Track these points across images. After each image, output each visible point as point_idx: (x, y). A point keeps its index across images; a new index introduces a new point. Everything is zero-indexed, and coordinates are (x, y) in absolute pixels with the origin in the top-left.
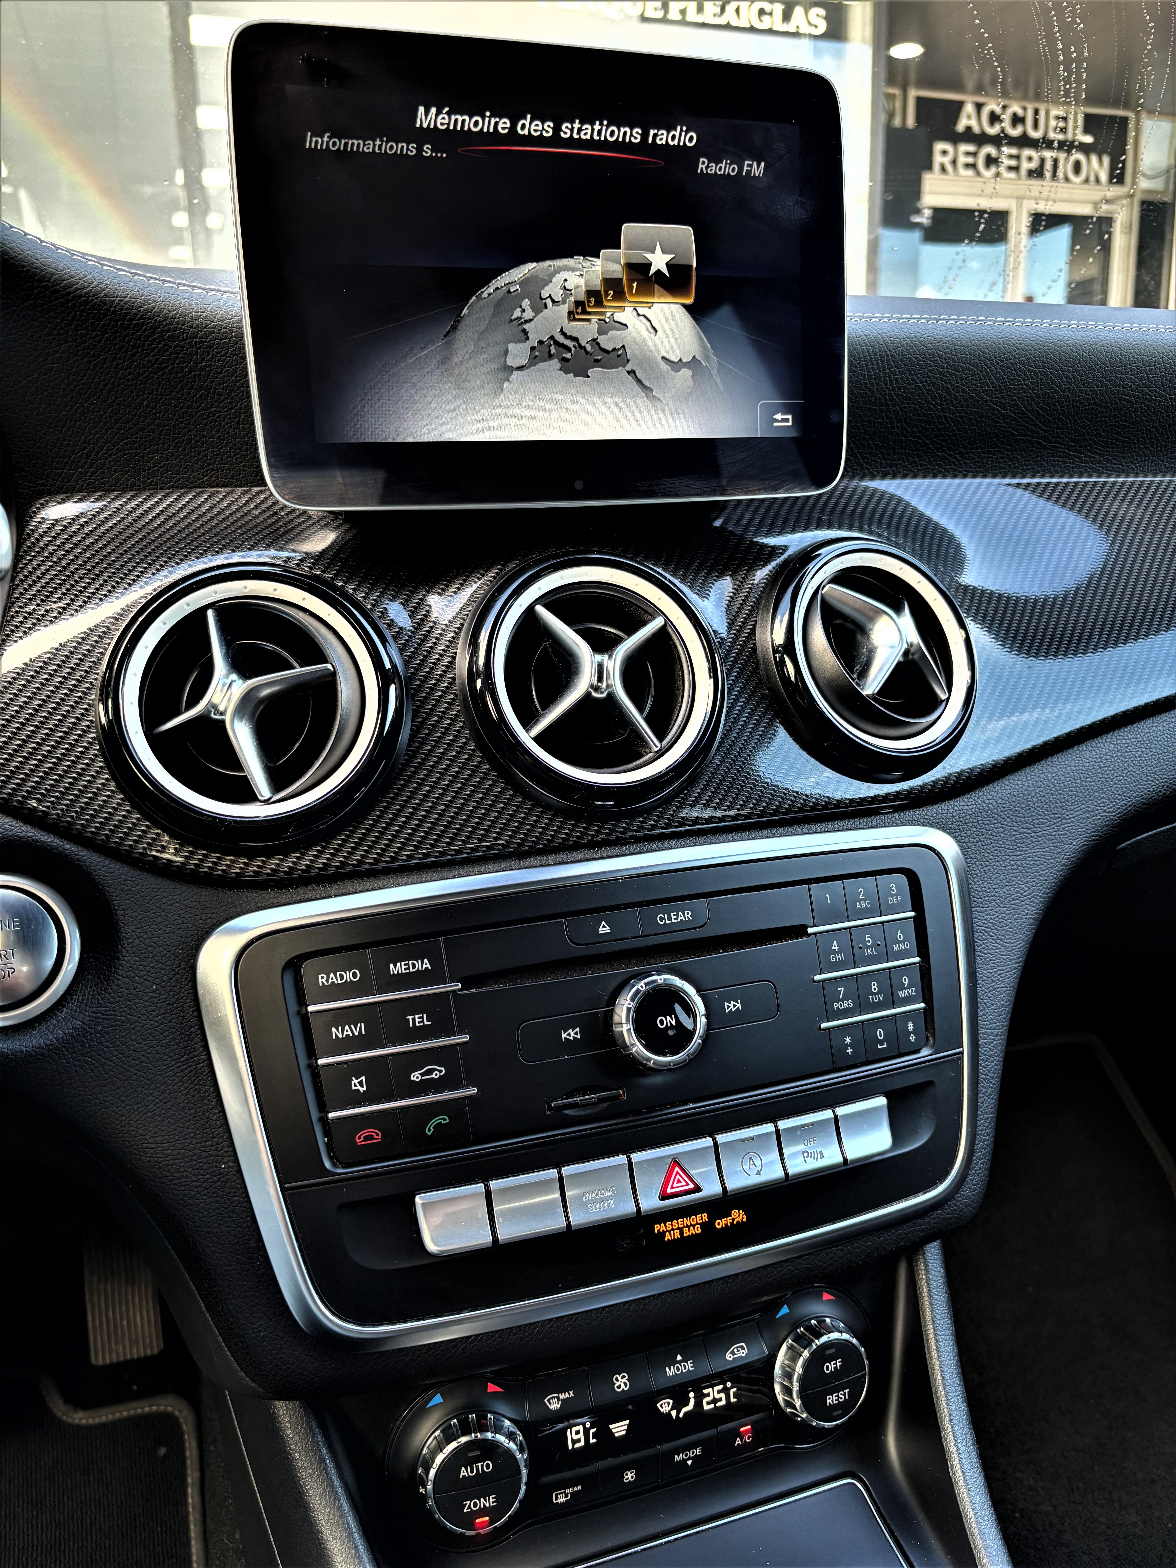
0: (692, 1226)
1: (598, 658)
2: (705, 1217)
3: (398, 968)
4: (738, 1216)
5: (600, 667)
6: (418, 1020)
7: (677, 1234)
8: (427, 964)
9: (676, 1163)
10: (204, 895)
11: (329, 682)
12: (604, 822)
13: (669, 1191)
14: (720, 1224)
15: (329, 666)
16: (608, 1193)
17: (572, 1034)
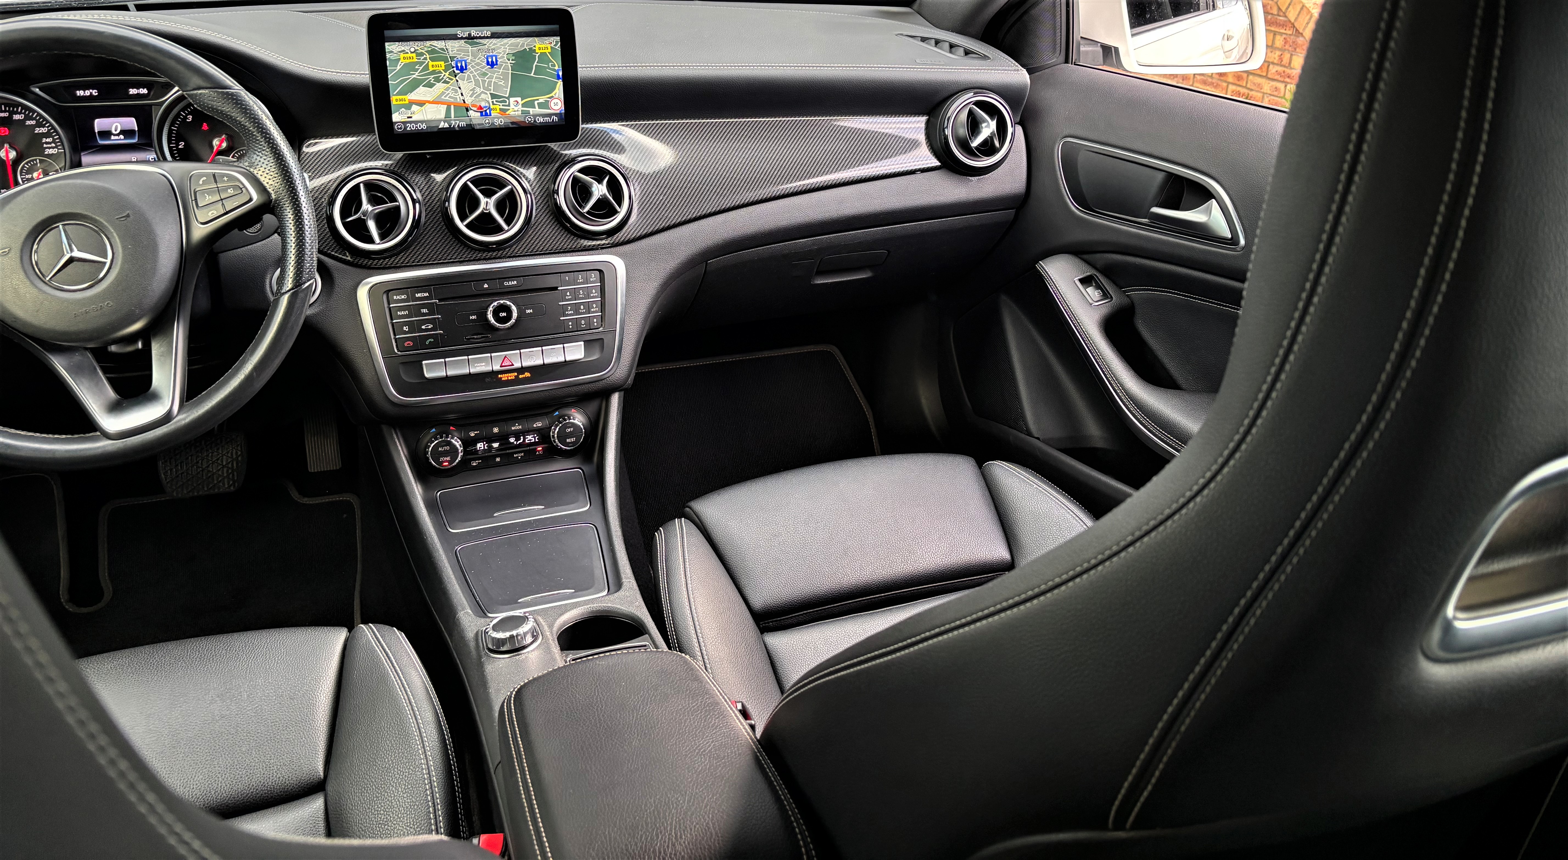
0: (512, 376)
1: (486, 199)
2: (516, 374)
3: (419, 295)
4: (527, 374)
5: (487, 202)
6: (425, 311)
7: (506, 378)
8: (427, 294)
9: (505, 357)
10: (359, 270)
11: (398, 208)
12: (489, 252)
13: (503, 365)
14: (521, 376)
15: (398, 203)
16: (484, 364)
17: (474, 317)
